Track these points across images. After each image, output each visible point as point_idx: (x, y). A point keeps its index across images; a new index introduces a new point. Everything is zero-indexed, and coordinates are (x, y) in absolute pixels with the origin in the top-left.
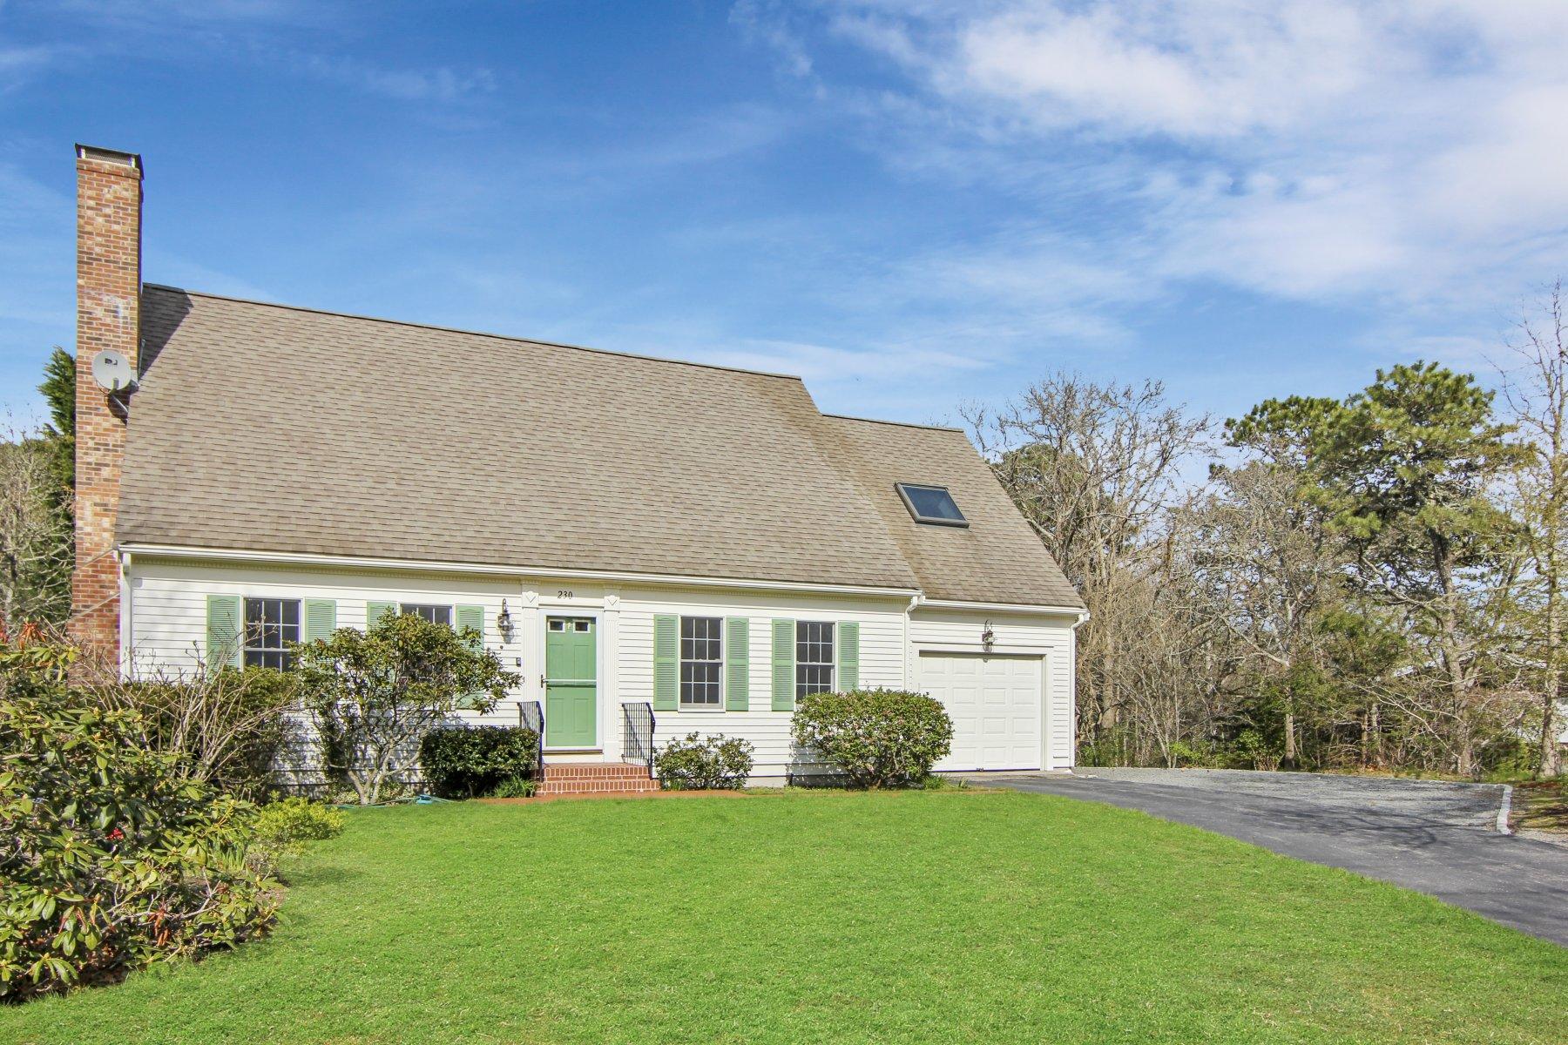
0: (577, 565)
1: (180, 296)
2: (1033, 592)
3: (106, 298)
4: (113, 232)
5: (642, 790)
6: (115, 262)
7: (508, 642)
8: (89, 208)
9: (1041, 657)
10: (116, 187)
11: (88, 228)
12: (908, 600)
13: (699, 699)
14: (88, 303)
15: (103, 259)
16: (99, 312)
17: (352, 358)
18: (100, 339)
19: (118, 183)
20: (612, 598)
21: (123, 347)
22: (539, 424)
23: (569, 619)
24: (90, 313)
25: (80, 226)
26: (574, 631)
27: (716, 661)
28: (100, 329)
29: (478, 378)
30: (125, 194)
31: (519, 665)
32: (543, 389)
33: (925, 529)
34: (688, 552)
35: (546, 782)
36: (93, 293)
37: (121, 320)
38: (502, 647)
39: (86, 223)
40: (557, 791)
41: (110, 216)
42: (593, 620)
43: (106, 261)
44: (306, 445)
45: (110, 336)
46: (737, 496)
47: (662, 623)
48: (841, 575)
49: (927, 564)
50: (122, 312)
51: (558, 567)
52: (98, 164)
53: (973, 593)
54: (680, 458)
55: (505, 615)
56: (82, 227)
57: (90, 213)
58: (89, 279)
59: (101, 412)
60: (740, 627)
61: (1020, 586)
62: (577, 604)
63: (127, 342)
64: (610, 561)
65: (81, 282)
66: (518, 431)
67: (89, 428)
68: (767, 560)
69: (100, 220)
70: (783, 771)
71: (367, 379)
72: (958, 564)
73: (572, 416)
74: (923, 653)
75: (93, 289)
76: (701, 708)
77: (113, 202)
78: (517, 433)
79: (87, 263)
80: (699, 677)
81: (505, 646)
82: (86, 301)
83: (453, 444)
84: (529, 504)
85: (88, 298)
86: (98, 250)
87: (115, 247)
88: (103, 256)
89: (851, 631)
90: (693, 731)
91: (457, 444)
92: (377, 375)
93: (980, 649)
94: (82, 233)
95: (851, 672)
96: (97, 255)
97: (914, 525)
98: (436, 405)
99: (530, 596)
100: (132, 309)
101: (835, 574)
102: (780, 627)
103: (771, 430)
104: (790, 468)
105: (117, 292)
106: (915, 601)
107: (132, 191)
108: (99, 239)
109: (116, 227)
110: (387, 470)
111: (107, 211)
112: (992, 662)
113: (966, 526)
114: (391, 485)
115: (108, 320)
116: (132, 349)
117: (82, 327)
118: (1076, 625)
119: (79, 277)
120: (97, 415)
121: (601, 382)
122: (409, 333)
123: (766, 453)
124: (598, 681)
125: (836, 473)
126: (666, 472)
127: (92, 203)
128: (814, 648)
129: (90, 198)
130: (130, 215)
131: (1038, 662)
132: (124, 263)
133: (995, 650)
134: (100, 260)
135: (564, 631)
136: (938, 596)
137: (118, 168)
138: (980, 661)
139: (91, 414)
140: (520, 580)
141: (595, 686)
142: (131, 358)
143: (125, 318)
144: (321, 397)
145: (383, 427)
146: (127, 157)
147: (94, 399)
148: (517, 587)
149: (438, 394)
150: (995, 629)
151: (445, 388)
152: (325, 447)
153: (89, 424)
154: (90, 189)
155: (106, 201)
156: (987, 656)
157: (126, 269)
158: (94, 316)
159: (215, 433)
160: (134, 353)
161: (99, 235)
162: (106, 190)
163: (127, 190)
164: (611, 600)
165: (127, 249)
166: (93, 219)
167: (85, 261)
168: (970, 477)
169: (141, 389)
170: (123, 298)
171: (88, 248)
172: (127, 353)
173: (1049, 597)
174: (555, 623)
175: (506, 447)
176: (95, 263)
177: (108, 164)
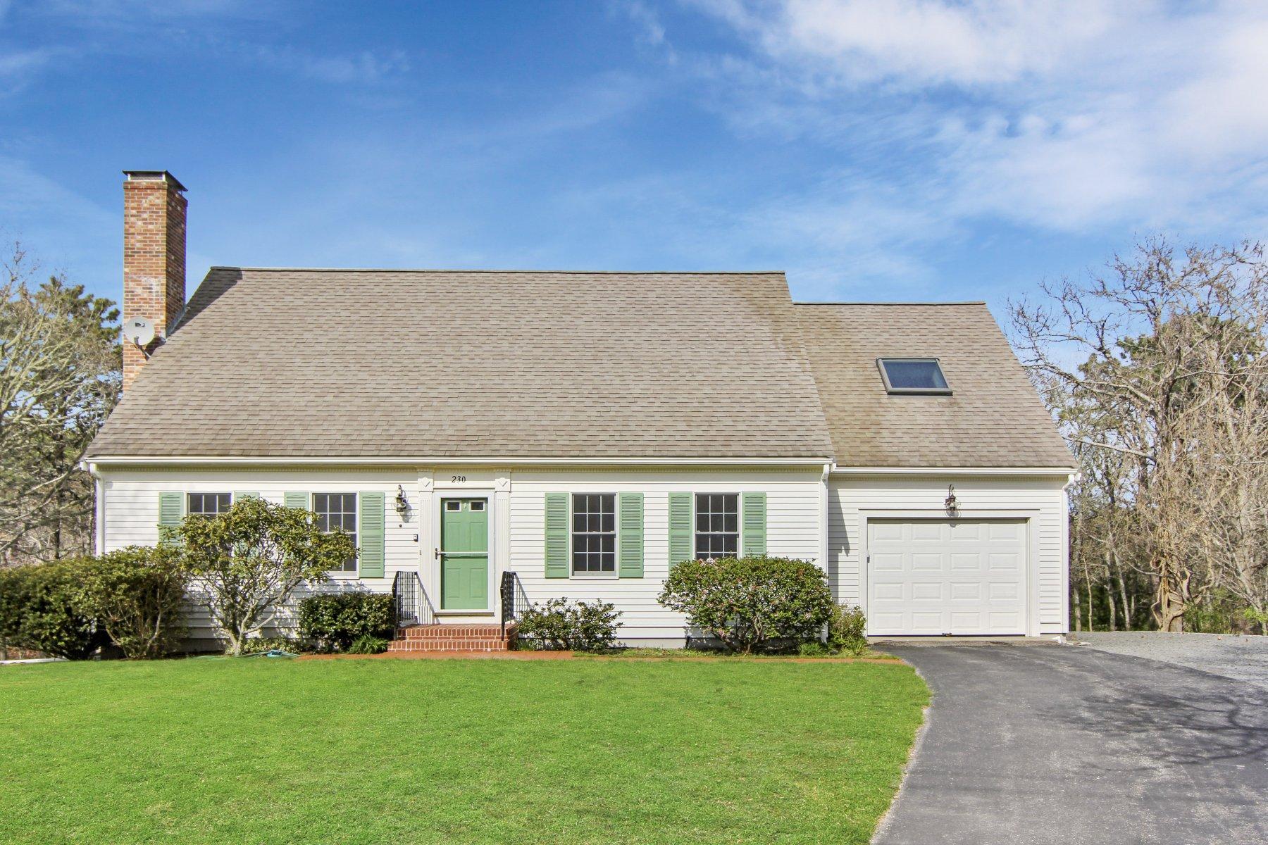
0: (464, 453)
1: (235, 273)
2: (1011, 454)
3: (143, 279)
4: (149, 230)
5: (489, 650)
6: (150, 252)
7: (407, 522)
8: (132, 216)
9: (1025, 520)
10: (151, 197)
11: (132, 230)
12: (819, 468)
13: (594, 567)
14: (131, 284)
15: (142, 251)
16: (139, 290)
17: (349, 302)
18: (139, 310)
19: (152, 194)
20: (503, 480)
21: (156, 314)
22: (491, 338)
23: (465, 500)
24: (133, 292)
25: (126, 230)
26: (470, 510)
27: (612, 532)
28: (139, 303)
29: (453, 307)
30: (157, 201)
31: (416, 540)
32: (509, 309)
33: (896, 399)
34: (583, 436)
35: (407, 640)
36: (135, 277)
37: (154, 294)
38: (401, 526)
39: (130, 227)
40: (406, 649)
41: (146, 219)
42: (486, 499)
43: (144, 252)
44: (274, 373)
45: (146, 307)
46: (661, 383)
47: (553, 502)
48: (742, 448)
49: (885, 433)
50: (155, 288)
51: (445, 456)
52: (137, 183)
53: (931, 458)
54: (617, 354)
55: (400, 499)
56: (128, 230)
57: (133, 219)
58: (132, 267)
59: (140, 363)
60: (635, 502)
61: (996, 449)
62: (471, 487)
63: (159, 310)
64: (498, 447)
65: (127, 270)
66: (467, 345)
67: (132, 375)
68: (664, 438)
69: (140, 223)
70: (682, 633)
71: (354, 317)
72: (923, 431)
73: (526, 329)
74: (870, 520)
75: (135, 274)
76: (593, 575)
77: (148, 209)
78: (467, 347)
79: (131, 256)
80: (594, 546)
81: (404, 525)
82: (130, 283)
83: (401, 361)
84: (446, 404)
85: (132, 281)
86: (138, 245)
87: (150, 241)
88: (142, 249)
89: (757, 502)
90: (558, 596)
91: (406, 361)
92: (364, 313)
93: (944, 515)
94: (128, 235)
95: (761, 540)
96: (138, 249)
97: (887, 396)
98: (405, 331)
99: (424, 482)
100: (162, 285)
101: (736, 447)
102: (677, 502)
103: (728, 322)
104: (734, 354)
105: (151, 274)
106: (826, 469)
107: (163, 198)
108: (139, 237)
109: (151, 227)
110: (333, 386)
111: (145, 216)
112: (961, 527)
113: (950, 394)
114: (330, 398)
115: (145, 295)
116: (162, 314)
117: (127, 303)
118: (1066, 486)
119: (125, 267)
120: (137, 365)
121: (569, 298)
122: (412, 278)
123: (713, 342)
124: (490, 553)
125: (783, 354)
126: (596, 368)
127: (134, 212)
128: (717, 519)
129: (133, 208)
130: (160, 216)
131: (1022, 526)
132: (157, 252)
133: (962, 514)
134: (139, 252)
135: (460, 510)
136: (885, 464)
137: (152, 183)
138: (946, 526)
139: (133, 365)
140: (416, 469)
141: (486, 557)
142: (162, 321)
143: (157, 292)
144: (307, 335)
145: (347, 353)
146: (158, 174)
147: (135, 354)
148: (413, 474)
149: (410, 323)
150: (957, 493)
151: (419, 317)
152: (290, 373)
153: (131, 372)
154: (132, 202)
155: (144, 208)
156: (953, 520)
157: (158, 256)
158: (135, 293)
159: (206, 370)
160: (163, 317)
161: (139, 234)
162: (144, 201)
163: (158, 198)
164: (500, 482)
165: (158, 241)
166: (134, 223)
167: (130, 254)
168: (976, 346)
169: (167, 343)
170: (156, 278)
171: (132, 245)
172: (159, 318)
173: (1030, 459)
174: (454, 504)
175: (450, 359)
176: (136, 255)
177: (144, 181)
